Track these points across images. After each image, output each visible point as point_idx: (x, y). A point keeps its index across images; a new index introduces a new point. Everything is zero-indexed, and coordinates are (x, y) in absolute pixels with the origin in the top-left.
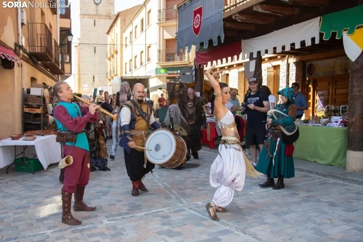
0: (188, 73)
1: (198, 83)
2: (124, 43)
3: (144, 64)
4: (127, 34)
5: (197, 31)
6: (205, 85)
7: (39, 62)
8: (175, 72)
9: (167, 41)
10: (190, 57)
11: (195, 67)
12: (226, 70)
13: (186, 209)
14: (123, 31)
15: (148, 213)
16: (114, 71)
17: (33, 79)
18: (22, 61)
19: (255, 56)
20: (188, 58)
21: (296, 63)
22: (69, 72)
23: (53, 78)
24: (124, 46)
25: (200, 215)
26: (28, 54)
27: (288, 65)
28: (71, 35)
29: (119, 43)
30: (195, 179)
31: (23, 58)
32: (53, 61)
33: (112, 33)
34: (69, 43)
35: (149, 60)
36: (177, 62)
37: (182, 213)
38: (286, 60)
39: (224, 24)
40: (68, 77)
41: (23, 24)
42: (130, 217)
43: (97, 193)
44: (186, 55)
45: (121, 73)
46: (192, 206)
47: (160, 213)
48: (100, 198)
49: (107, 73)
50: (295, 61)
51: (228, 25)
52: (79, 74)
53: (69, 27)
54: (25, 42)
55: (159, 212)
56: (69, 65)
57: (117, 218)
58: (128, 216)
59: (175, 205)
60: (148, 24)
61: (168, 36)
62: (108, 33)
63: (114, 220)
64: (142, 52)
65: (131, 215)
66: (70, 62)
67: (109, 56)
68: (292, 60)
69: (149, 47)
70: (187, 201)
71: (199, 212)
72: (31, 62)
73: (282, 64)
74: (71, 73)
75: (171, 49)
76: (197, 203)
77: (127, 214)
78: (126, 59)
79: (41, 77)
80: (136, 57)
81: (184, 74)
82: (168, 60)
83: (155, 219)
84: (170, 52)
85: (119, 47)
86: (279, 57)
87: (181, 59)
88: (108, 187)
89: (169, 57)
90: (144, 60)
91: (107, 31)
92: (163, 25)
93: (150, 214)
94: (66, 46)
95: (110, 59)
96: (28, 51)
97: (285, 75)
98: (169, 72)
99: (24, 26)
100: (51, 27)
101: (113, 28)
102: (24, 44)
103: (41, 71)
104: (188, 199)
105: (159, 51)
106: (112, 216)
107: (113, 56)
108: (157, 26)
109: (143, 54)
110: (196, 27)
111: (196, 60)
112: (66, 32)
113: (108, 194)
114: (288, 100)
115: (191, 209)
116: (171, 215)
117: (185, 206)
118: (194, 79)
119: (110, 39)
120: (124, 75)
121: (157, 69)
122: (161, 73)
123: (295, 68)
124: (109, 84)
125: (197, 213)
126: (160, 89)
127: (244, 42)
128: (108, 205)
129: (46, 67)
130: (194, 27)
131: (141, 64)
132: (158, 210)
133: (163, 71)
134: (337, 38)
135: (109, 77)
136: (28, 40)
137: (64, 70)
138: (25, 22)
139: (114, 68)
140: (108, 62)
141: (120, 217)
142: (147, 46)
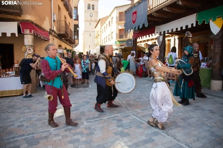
0: (130, 42)
1: (134, 47)
2: (102, 31)
3: (110, 40)
4: (103, 28)
5: (134, 22)
6: (138, 48)
7: (63, 38)
8: (123, 43)
9: (120, 30)
10: (130, 36)
11: (133, 39)
12: (146, 41)
13: (131, 114)
14: (101, 26)
15: (110, 117)
16: (98, 43)
17: (60, 46)
18: (54, 37)
19: (162, 33)
20: (129, 37)
21: (178, 38)
22: (78, 43)
23: (70, 46)
24: (102, 32)
25: (139, 120)
26: (57, 34)
27: (175, 39)
28: (79, 27)
29: (100, 31)
30: (134, 95)
31: (54, 36)
32: (69, 38)
33: (97, 28)
34: (78, 31)
35: (112, 38)
36: (124, 39)
37: (129, 118)
38: (174, 37)
39: (148, 18)
40: (77, 45)
41: (54, 21)
42: (100, 120)
43: (84, 102)
44: (128, 36)
45: (101, 44)
46: (134, 113)
47: (116, 118)
48: (85, 106)
49: (95, 44)
50: (178, 37)
51: (149, 18)
52: (84, 45)
53: (78, 24)
54: (56, 29)
55: (115, 116)
56: (78, 40)
57: (92, 120)
58: (98, 119)
59: (125, 112)
60: (112, 23)
61: (120, 28)
62: (95, 28)
63: (90, 122)
64: (109, 35)
65: (100, 119)
66: (78, 39)
67: (96, 37)
68: (176, 37)
69: (112, 33)
70: (131, 109)
71: (139, 118)
72: (59, 38)
73: (172, 39)
74: (78, 44)
75: (122, 33)
76: (136, 110)
77: (98, 117)
78: (103, 38)
79: (64, 45)
80: (107, 37)
81: (128, 43)
82: (120, 38)
83: (114, 122)
84: (121, 34)
85: (100, 32)
86: (171, 36)
87: (126, 37)
88: (90, 99)
89: (121, 36)
90: (110, 39)
91: (95, 27)
92: (118, 23)
93: (111, 118)
94: (76, 32)
95: (96, 38)
96: (57, 33)
97: (174, 44)
98: (121, 43)
99: (55, 22)
100: (69, 24)
101: (98, 25)
102: (55, 30)
103: (64, 42)
104: (132, 108)
105: (117, 34)
106: (89, 119)
107: (97, 37)
108: (116, 24)
109: (110, 36)
110: (134, 20)
111: (133, 36)
112: (76, 26)
113: (89, 104)
114: (189, 53)
115: (134, 115)
116: (123, 119)
117: (130, 113)
118: (132, 45)
119: (96, 30)
120: (102, 44)
121: (115, 42)
122: (117, 44)
123: (178, 40)
124: (96, 49)
125: (137, 118)
126: (117, 50)
127: (156, 27)
128: (88, 111)
129: (67, 40)
130: (133, 20)
131: (109, 40)
132: (115, 115)
133: (118, 43)
134: (205, 23)
135: (96, 46)
136: (57, 28)
137: (75, 42)
138: (55, 20)
139: (98, 42)
140: (95, 39)
141: (94, 120)
142: (112, 32)
